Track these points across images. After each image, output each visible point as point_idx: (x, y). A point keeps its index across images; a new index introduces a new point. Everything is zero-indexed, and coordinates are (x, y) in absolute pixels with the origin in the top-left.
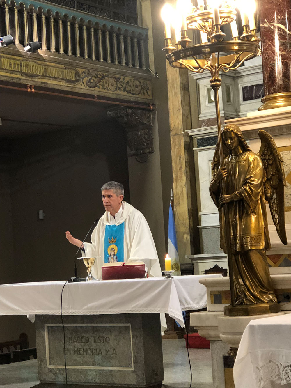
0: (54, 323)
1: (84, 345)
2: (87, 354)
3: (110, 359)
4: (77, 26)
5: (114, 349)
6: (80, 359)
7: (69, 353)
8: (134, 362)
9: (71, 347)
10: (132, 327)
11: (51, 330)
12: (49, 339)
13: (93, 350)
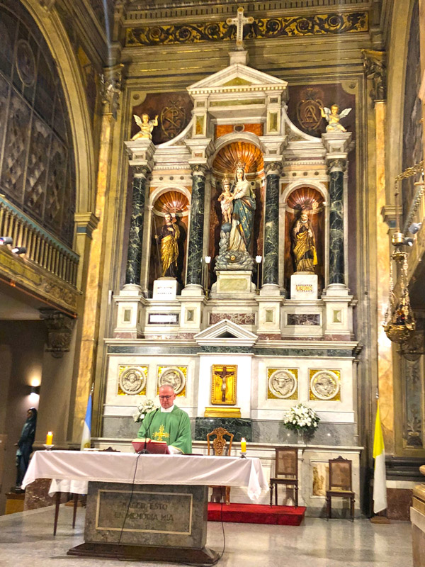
1: (139, 511)
2: (140, 518)
3: (166, 524)
4: (43, 241)
5: (171, 516)
6: (133, 522)
7: (121, 517)
8: (192, 527)
9: (124, 512)
10: (193, 497)
11: (104, 496)
12: (100, 504)
13: (148, 516)
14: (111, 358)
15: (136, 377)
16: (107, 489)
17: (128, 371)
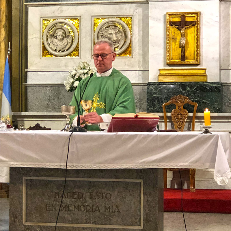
0: (37, 176)
1: (76, 201)
2: (78, 211)
3: (111, 217)
5: (117, 206)
6: (69, 215)
7: (54, 209)
8: (143, 220)
9: (57, 203)
10: (144, 184)
11: (30, 185)
12: (27, 194)
13: (87, 207)
14: (30, 9)
15: (65, 33)
16: (34, 175)
17: (54, 25)
